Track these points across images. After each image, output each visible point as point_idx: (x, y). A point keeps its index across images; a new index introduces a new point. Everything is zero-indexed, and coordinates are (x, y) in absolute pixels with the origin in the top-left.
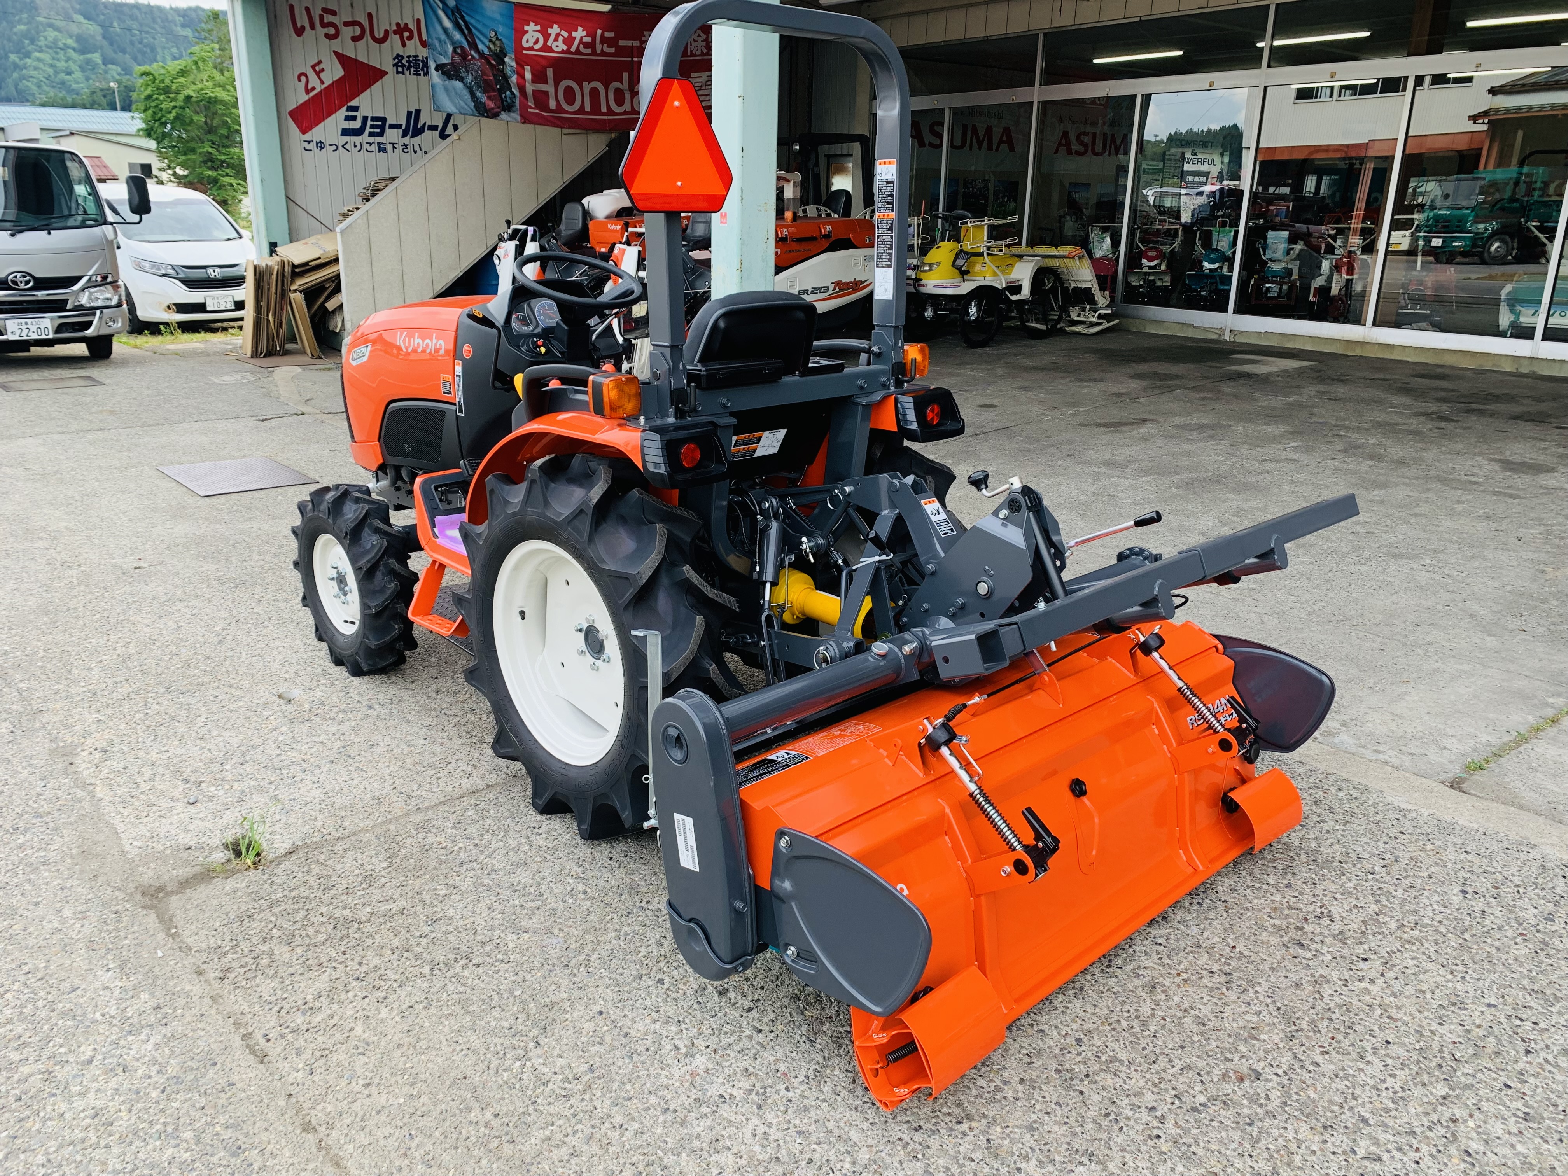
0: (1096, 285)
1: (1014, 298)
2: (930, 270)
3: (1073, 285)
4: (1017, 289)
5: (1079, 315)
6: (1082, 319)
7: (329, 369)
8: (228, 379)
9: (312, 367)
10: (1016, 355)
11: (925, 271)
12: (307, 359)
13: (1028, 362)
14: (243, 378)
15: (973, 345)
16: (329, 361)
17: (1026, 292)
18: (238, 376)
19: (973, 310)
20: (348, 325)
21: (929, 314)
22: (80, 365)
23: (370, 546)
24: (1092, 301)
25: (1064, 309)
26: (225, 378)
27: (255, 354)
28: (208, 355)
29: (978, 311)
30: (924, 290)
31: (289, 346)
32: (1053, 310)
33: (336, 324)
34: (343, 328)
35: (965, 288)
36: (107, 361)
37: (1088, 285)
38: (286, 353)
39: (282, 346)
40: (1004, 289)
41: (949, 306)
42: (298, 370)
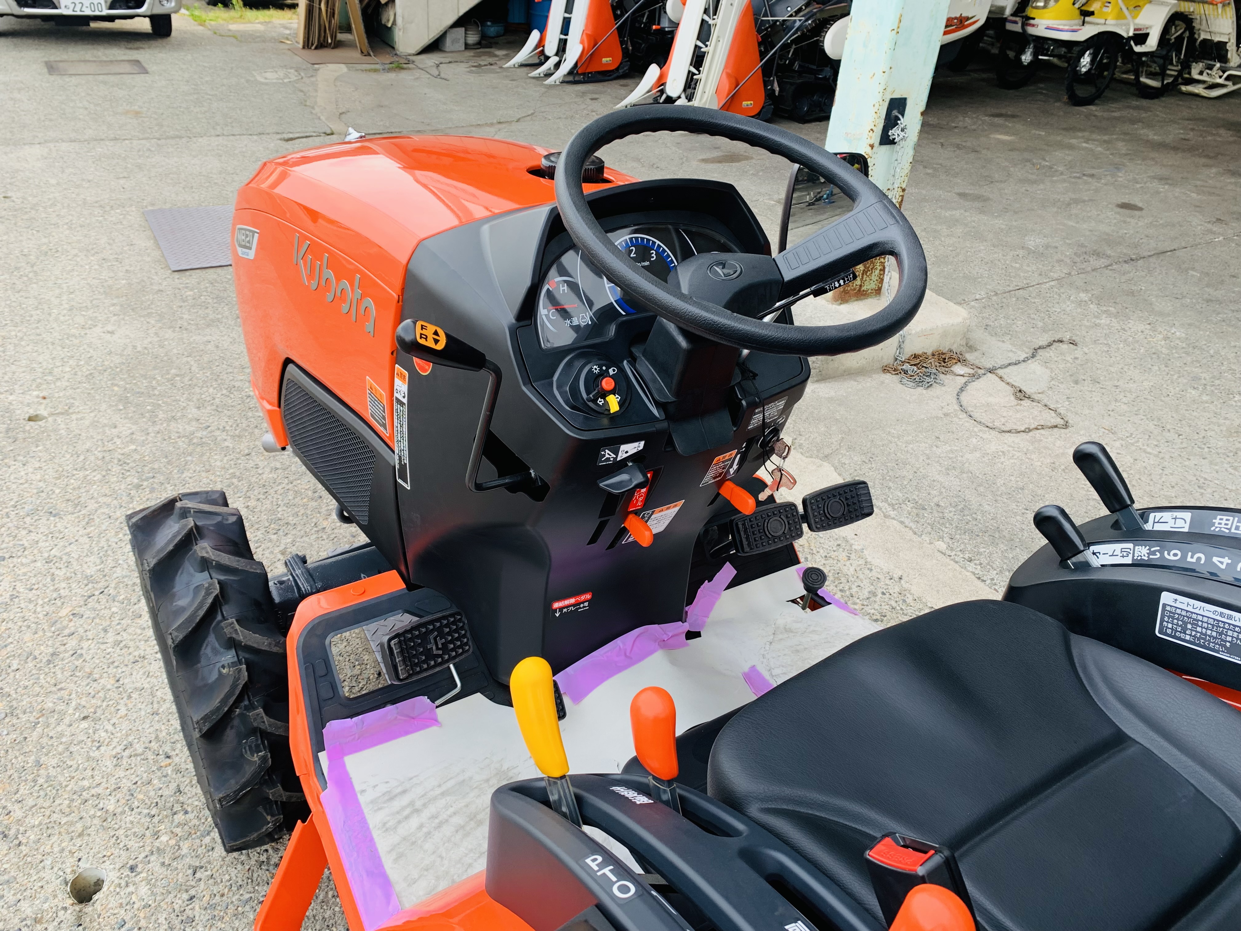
0: (1233, 40)
1: (1138, 49)
2: (1045, 7)
3: (1203, 36)
4: (1141, 38)
5: (1201, 73)
6: (1204, 78)
7: (375, 71)
8: (271, 76)
9: (359, 67)
10: (1133, 122)
11: (1037, 8)
12: (355, 54)
13: (1152, 135)
14: (286, 76)
15: (1077, 101)
16: (376, 59)
17: (1152, 43)
18: (281, 74)
19: (1086, 60)
20: (399, 21)
21: (1027, 58)
22: (138, 44)
23: (214, 676)
24: (1224, 59)
25: (1186, 66)
26: (268, 75)
27: (307, 45)
28: (264, 41)
29: (1092, 62)
30: (1031, 31)
31: (341, 36)
32: (1172, 64)
33: (388, 18)
34: (394, 23)
35: (1084, 34)
36: (165, 41)
37: (1224, 39)
38: (338, 45)
39: (334, 37)
40: (1130, 38)
41: (1056, 52)
42: (343, 68)
